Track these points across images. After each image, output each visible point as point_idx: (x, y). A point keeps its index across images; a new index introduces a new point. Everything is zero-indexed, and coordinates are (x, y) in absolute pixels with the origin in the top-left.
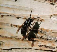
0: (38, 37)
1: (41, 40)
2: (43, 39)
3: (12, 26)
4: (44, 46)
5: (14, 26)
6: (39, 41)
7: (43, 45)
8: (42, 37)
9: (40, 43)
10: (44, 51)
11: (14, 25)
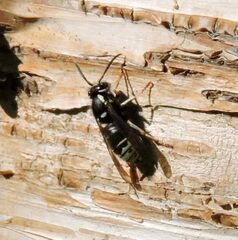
0: (198, 56)
1: (214, 69)
2: (221, 63)
3: (85, 11)
4: (226, 94)
5: (97, 11)
6: (204, 74)
7: (220, 92)
8: (216, 56)
9: (210, 83)
10: (228, 118)
11: (96, 7)
